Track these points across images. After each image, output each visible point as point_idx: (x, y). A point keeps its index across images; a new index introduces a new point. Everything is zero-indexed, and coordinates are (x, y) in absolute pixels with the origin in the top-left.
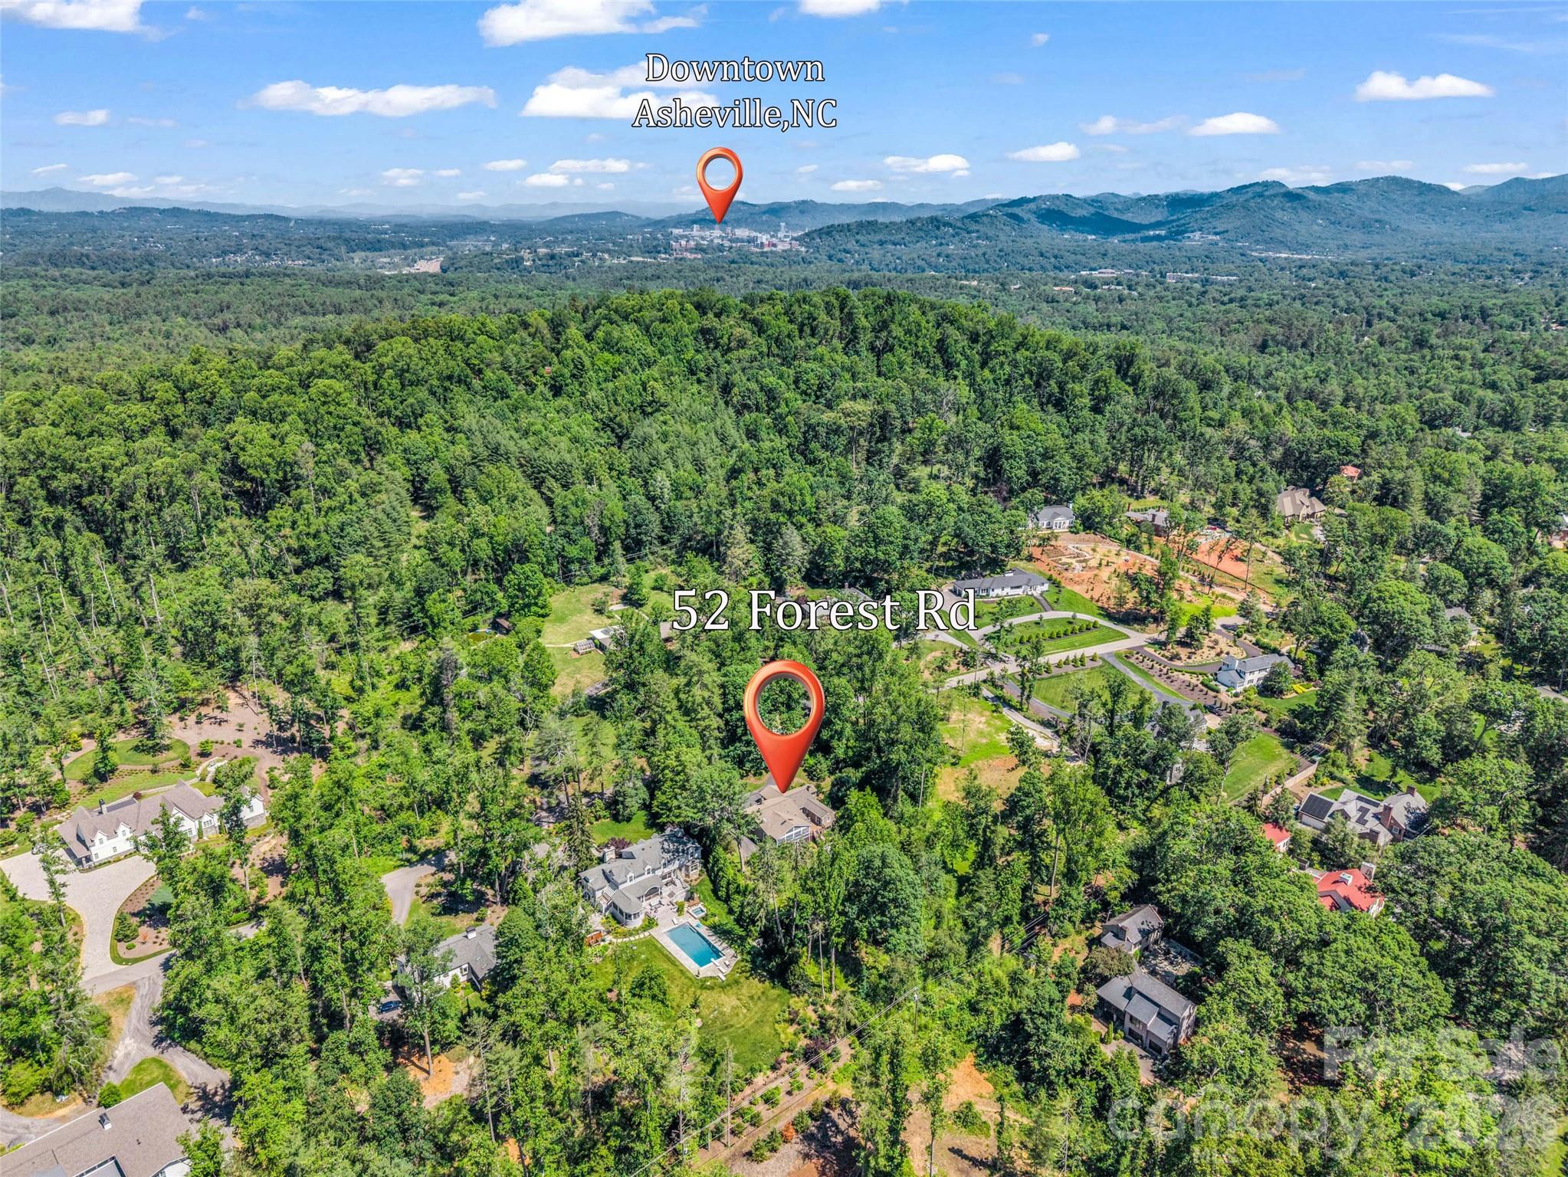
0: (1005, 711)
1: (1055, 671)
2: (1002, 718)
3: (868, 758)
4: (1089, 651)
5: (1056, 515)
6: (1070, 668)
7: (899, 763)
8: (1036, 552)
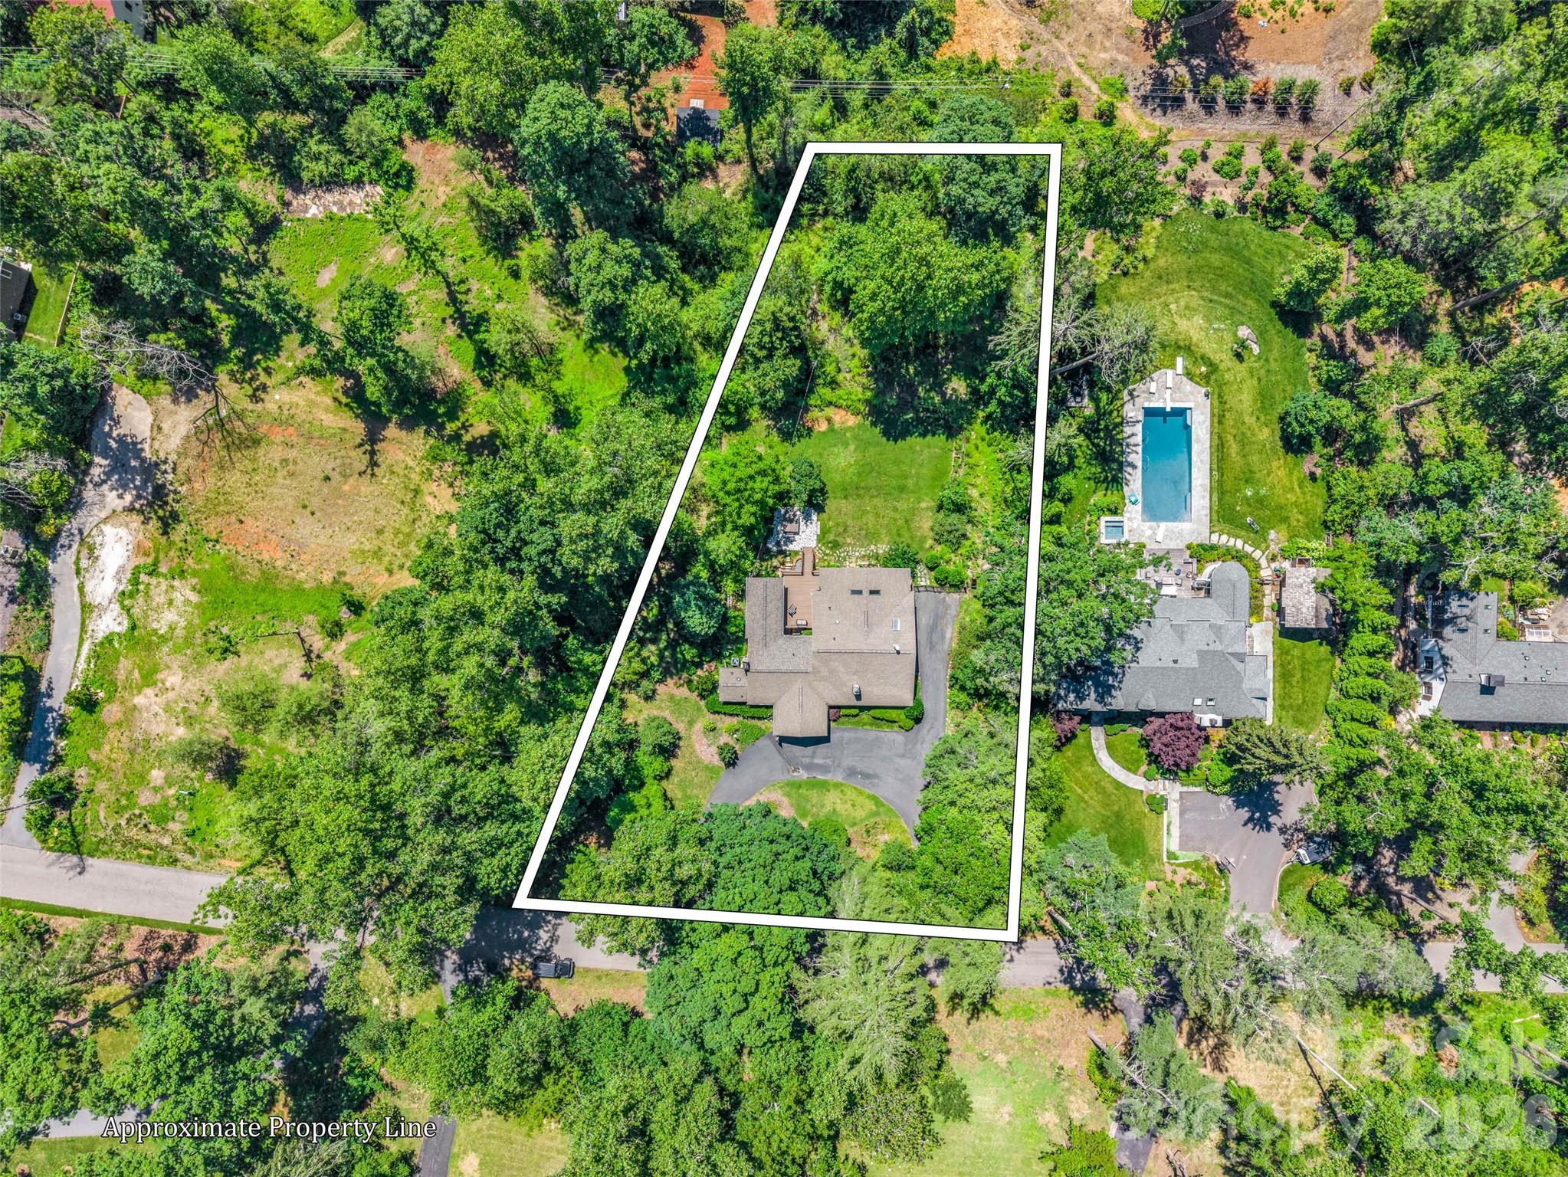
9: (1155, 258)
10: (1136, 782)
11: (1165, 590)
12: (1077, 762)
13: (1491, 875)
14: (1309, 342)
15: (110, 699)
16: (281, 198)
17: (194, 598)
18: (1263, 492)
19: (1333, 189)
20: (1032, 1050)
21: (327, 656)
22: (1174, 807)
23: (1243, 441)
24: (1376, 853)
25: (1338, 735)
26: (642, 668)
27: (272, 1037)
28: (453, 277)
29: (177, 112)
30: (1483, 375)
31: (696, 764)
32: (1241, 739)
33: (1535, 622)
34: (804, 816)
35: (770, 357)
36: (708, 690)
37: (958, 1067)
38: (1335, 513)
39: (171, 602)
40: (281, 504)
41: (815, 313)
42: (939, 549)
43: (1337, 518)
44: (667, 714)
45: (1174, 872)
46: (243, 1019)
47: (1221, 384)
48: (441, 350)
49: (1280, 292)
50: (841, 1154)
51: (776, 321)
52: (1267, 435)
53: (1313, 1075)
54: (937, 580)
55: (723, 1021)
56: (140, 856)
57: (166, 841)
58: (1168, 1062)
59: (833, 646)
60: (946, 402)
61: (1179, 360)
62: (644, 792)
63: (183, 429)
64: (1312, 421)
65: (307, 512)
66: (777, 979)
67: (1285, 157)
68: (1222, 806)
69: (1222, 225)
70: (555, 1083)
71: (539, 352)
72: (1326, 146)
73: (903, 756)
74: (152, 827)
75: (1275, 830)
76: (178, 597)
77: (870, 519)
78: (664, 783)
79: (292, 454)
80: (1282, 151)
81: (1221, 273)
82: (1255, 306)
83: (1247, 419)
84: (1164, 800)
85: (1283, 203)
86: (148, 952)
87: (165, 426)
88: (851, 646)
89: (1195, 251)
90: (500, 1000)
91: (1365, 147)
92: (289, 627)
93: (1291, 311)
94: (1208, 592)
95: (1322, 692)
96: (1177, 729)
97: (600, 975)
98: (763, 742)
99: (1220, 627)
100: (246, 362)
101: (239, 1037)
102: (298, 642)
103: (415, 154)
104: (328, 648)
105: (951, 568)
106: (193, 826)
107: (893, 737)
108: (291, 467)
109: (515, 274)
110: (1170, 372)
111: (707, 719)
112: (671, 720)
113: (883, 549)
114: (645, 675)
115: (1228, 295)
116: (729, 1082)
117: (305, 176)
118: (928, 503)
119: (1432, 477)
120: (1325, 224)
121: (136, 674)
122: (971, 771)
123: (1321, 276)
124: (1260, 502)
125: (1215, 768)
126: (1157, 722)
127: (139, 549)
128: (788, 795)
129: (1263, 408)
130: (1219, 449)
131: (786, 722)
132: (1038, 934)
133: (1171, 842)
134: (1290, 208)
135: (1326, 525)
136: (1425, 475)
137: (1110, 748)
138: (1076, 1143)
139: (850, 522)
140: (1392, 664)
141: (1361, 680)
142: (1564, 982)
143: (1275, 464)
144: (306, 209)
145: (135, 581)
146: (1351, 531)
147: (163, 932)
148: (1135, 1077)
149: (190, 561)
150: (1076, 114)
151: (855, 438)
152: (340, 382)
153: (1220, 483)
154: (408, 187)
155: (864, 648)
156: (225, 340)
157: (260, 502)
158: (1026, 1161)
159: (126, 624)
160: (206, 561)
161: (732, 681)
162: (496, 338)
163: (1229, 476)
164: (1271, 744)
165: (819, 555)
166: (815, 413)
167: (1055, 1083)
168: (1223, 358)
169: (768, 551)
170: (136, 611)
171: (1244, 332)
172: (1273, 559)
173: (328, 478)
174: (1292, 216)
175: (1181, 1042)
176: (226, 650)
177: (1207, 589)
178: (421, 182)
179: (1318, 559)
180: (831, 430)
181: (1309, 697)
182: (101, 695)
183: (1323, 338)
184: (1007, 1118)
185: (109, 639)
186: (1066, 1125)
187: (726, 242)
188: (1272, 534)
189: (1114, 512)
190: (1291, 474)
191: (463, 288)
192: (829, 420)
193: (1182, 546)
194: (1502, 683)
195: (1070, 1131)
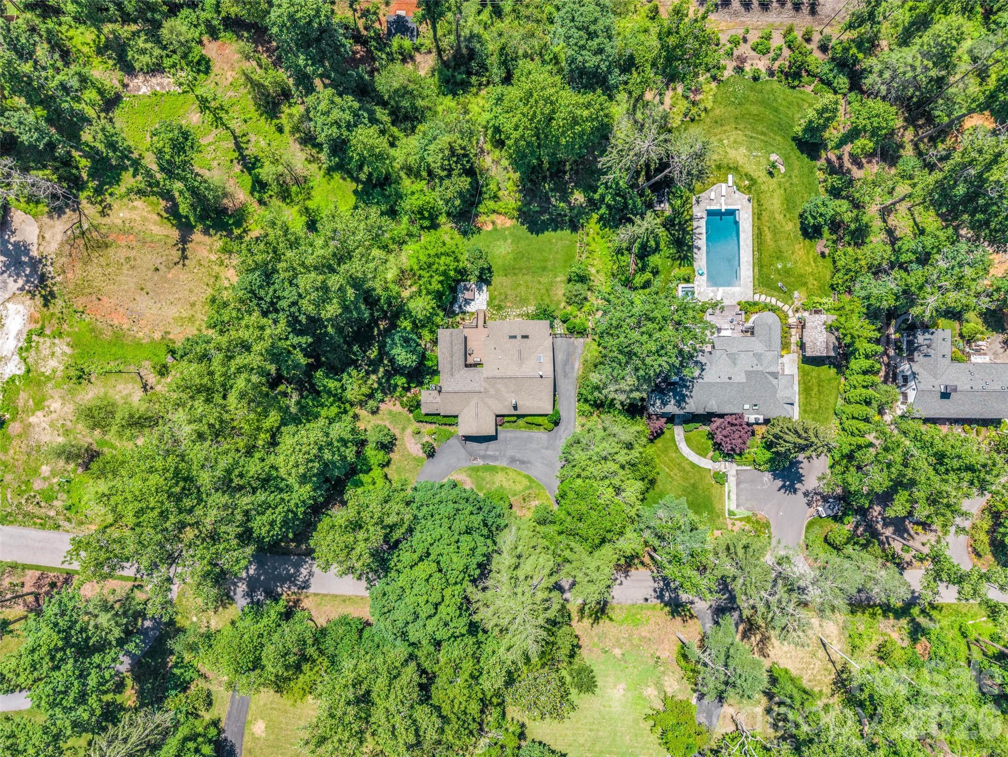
9: (713, 109)
10: (705, 463)
11: (723, 333)
12: (665, 450)
13: (949, 514)
14: (818, 164)
15: (13, 419)
16: (121, 81)
17: (68, 350)
18: (789, 265)
19: (833, 59)
20: (638, 646)
21: (158, 388)
22: (732, 480)
23: (775, 232)
24: (870, 507)
25: (843, 429)
26: (368, 391)
27: (117, 640)
28: (238, 132)
29: (50, 25)
30: (938, 175)
31: (408, 456)
32: (777, 430)
33: (976, 351)
34: (481, 490)
35: (449, 176)
36: (414, 406)
37: (587, 657)
38: (839, 278)
39: (53, 354)
40: (126, 287)
41: (482, 151)
42: (569, 309)
43: (840, 281)
44: (387, 423)
45: (733, 524)
46: (96, 627)
47: (759, 193)
48: (232, 182)
49: (798, 129)
50: (509, 717)
51: (452, 149)
52: (792, 227)
53: (830, 660)
54: (568, 329)
55: (420, 622)
56: (35, 524)
57: (52, 513)
58: (728, 649)
59: (497, 374)
60: (572, 209)
61: (730, 177)
62: (371, 474)
63: (59, 237)
64: (821, 215)
65: (144, 293)
66: (456, 593)
67: (800, 39)
68: (765, 479)
69: (758, 86)
70: (311, 670)
71: (297, 182)
72: (828, 31)
73: (547, 448)
74: (43, 504)
75: (800, 494)
76: (58, 351)
77: (522, 290)
78: (386, 469)
79: (132, 254)
80: (798, 34)
81: (758, 118)
82: (781, 140)
83: (777, 216)
84: (725, 475)
85: (799, 67)
86: (40, 587)
87: (47, 236)
88: (510, 373)
89: (739, 104)
90: (273, 615)
91: (855, 28)
92: (132, 369)
93: (807, 142)
94: (752, 333)
95: (832, 401)
96: (733, 425)
97: (345, 599)
98: (453, 441)
99: (761, 355)
100: (99, 191)
101: (94, 639)
102: (139, 379)
103: (211, 49)
104: (158, 383)
105: (577, 321)
106: (69, 503)
107: (540, 436)
108: (132, 263)
109: (280, 130)
110: (724, 185)
111: (415, 426)
112: (388, 426)
113: (531, 309)
114: (371, 396)
115: (763, 134)
116: (426, 665)
117: (137, 65)
118: (562, 278)
119: (905, 248)
120: (829, 84)
121: (31, 402)
122: (590, 453)
123: (826, 115)
124: (787, 272)
125: (759, 452)
126: (719, 421)
127: (32, 319)
128: (470, 476)
129: (788, 209)
130: (759, 236)
131: (466, 426)
132: (639, 566)
133: (731, 504)
134: (804, 74)
135: (832, 287)
136: (900, 248)
137: (688, 441)
138: (669, 707)
139: (509, 292)
140: (879, 379)
141: (858, 391)
142: (1002, 588)
143: (797, 246)
144: (139, 88)
145: (29, 340)
146: (850, 291)
147: (52, 574)
148: (707, 660)
149: (65, 326)
150: (657, 13)
151: (512, 234)
152: (163, 203)
153: (760, 260)
154: (207, 72)
155: (518, 374)
156: (85, 176)
157: (112, 287)
158: (636, 721)
159: (24, 368)
160: (77, 326)
161: (430, 399)
162: (267, 172)
163: (766, 254)
164: (796, 432)
165: (488, 315)
166: (482, 218)
167: (655, 667)
168: (761, 175)
169: (454, 312)
170: (30, 360)
171: (774, 157)
172: (797, 311)
173: (157, 270)
174: (805, 78)
175: (738, 637)
176: (80, 377)
177: (751, 331)
178: (215, 69)
179: (828, 310)
180: (495, 229)
181: (824, 404)
182: (8, 416)
183: (828, 161)
184: (622, 692)
185: (12, 379)
186: (662, 696)
187: (420, 103)
188: (796, 294)
189: (687, 280)
190: (808, 253)
191: (245, 139)
192: (493, 223)
193: (735, 303)
194: (955, 390)
195: (664, 700)
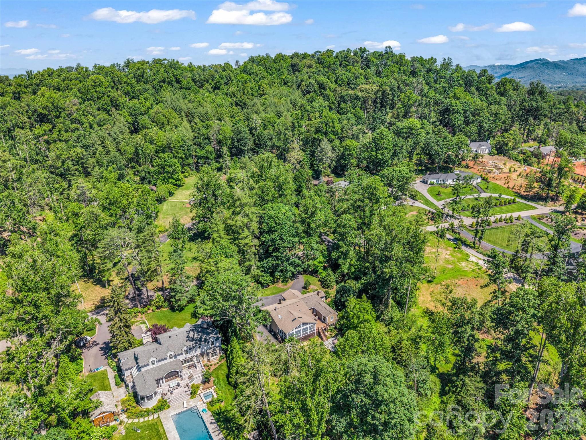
0: (463, 248)
1: (493, 225)
2: (461, 252)
3: (365, 274)
4: (515, 215)
5: (481, 146)
6: (503, 224)
7: (391, 277)
8: (471, 164)
189: (212, 402)
193: (172, 406)
